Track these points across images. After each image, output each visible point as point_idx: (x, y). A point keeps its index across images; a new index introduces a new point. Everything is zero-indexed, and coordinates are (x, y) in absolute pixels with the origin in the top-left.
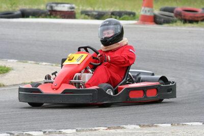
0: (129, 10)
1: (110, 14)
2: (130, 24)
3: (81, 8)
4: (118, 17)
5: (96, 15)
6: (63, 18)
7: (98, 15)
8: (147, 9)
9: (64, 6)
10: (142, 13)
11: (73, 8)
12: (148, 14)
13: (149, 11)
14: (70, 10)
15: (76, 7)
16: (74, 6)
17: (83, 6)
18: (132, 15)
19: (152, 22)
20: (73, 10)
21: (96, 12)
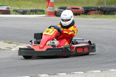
0: (40, 9)
1: (30, 11)
2: (41, 17)
3: (13, 8)
4: (34, 13)
5: (22, 12)
6: (3, 14)
7: (23, 12)
8: (51, 8)
9: (3, 7)
10: (48, 10)
11: (9, 8)
12: (52, 11)
13: (52, 9)
14: (7, 9)
15: (11, 8)
16: (9, 7)
17: (14, 7)
18: (42, 12)
19: (54, 15)
20: (8, 9)
21: (22, 10)
